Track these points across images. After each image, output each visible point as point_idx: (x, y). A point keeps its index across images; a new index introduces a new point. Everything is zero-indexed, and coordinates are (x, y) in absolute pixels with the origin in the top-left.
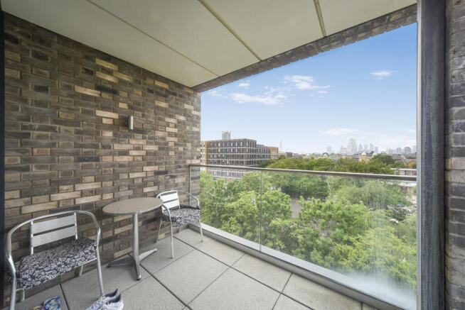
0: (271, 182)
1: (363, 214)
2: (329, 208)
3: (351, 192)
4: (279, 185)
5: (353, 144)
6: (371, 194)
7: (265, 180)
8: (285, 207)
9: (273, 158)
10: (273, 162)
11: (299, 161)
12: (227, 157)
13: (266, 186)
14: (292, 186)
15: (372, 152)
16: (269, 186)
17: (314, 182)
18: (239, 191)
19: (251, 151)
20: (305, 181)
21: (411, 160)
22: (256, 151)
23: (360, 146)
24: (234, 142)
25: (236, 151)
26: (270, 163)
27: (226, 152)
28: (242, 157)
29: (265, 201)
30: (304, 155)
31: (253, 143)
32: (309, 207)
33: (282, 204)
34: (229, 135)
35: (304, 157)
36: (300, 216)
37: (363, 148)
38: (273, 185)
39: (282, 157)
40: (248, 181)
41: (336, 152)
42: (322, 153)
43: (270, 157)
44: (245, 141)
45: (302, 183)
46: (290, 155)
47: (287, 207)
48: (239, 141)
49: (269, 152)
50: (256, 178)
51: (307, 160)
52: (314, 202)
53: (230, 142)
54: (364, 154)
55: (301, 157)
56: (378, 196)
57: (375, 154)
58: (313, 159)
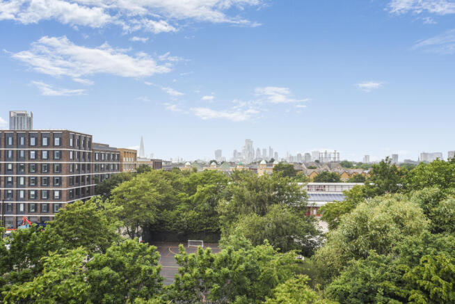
0: (122, 218)
1: (269, 260)
2: (225, 261)
3: (252, 225)
4: (137, 223)
5: (249, 147)
6: (276, 224)
7: (109, 215)
8: (150, 271)
9: (125, 170)
10: (127, 179)
11: (174, 174)
12: (19, 168)
13: (110, 228)
14: (162, 223)
15: (272, 160)
16: (118, 227)
17: (197, 210)
18: (45, 251)
19: (79, 156)
20: (184, 210)
21: (312, 170)
22: (90, 157)
23: (258, 150)
24: (39, 136)
25: (45, 156)
26: (121, 181)
27: (18, 158)
28: (60, 169)
29: (107, 270)
30: (181, 164)
31: (84, 141)
32: (193, 265)
33: (143, 267)
34: (30, 120)
35: (182, 169)
36: (177, 284)
37: (262, 154)
38: (126, 224)
39: (143, 169)
40: (71, 221)
41: (228, 160)
42: (208, 161)
43: (120, 168)
44: (65, 136)
45: (178, 215)
46: (157, 164)
47: (155, 271)
48: (51, 135)
49: (119, 159)
50: (90, 213)
51: (187, 174)
52: (201, 253)
53: (28, 135)
54: (263, 162)
55: (176, 168)
56: (284, 226)
57: (276, 163)
58: (195, 170)
